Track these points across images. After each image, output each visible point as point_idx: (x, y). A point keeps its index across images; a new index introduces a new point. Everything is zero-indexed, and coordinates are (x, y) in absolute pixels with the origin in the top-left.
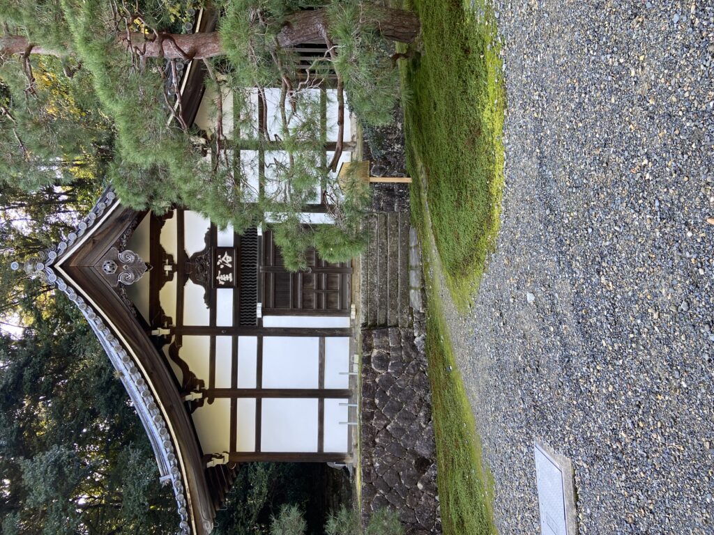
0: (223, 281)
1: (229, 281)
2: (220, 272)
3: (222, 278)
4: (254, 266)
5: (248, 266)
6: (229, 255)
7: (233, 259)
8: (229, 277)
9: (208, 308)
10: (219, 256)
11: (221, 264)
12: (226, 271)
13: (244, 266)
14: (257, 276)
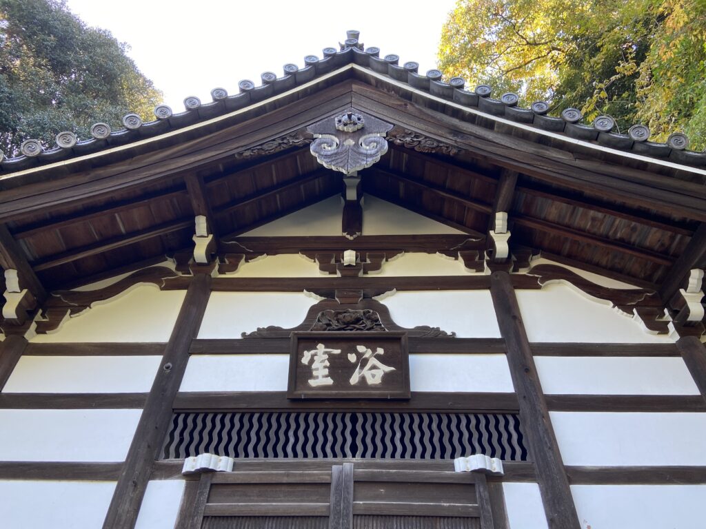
0: (312, 361)
1: (311, 376)
2: (337, 352)
3: (319, 359)
4: (354, 450)
5: (354, 433)
6: (386, 377)
7: (374, 387)
8: (321, 378)
9: (244, 334)
10: (380, 351)
11: (359, 355)
12: (340, 368)
13: (354, 420)
14: (320, 459)
